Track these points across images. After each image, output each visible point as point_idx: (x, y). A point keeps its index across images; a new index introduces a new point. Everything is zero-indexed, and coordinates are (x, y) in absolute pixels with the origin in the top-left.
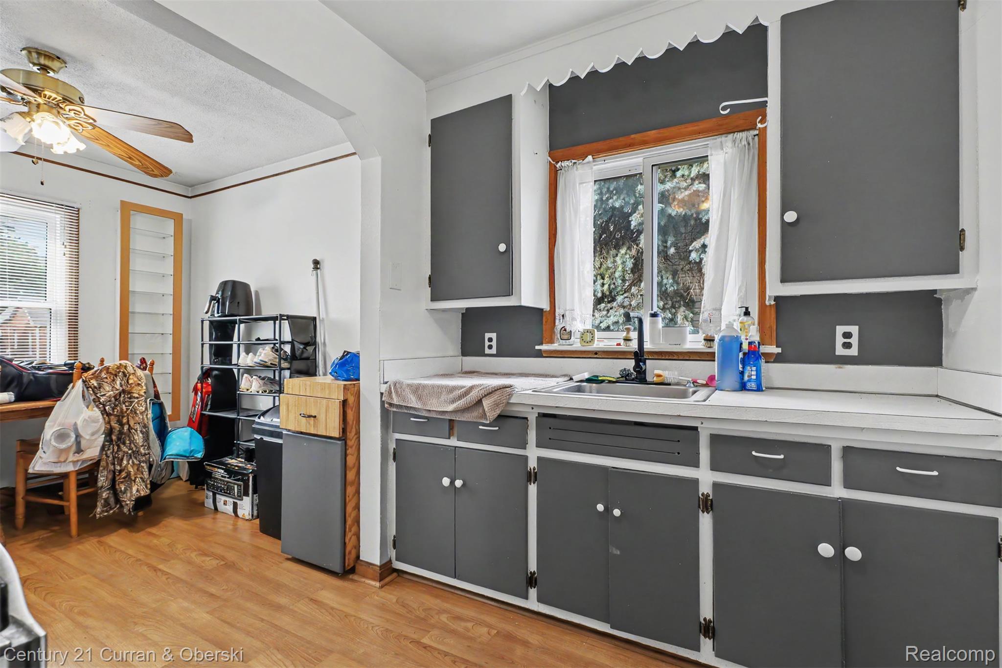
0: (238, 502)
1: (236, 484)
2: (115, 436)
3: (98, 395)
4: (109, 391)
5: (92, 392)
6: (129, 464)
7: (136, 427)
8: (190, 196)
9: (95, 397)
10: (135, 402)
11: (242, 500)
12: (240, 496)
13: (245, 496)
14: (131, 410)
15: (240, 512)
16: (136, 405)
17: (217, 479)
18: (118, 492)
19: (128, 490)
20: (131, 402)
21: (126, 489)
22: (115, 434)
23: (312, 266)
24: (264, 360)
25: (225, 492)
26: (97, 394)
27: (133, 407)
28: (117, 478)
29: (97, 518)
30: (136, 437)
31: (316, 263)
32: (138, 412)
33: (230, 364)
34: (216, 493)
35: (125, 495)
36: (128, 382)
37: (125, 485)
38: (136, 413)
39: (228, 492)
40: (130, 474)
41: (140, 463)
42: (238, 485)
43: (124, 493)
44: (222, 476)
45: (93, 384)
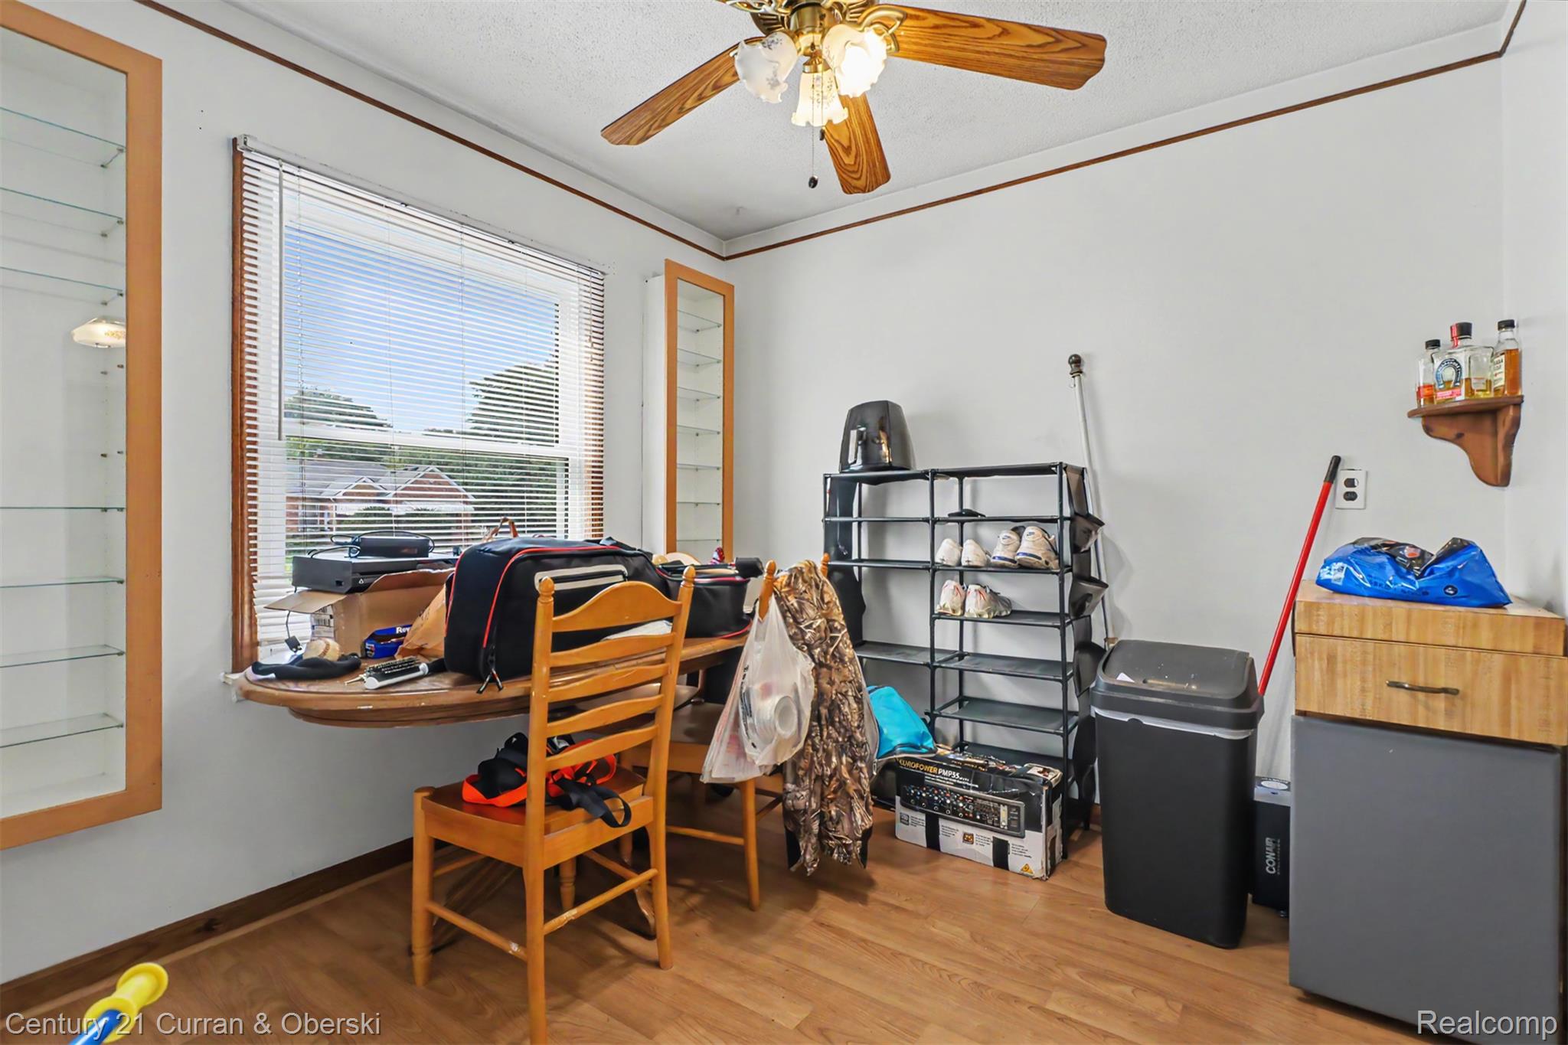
0: (1011, 841)
1: (1004, 805)
2: (826, 707)
3: (802, 626)
4: (814, 619)
5: (791, 620)
6: (841, 763)
7: (844, 690)
8: (724, 256)
9: (796, 631)
10: (839, 639)
11: (1023, 837)
12: (1018, 829)
13: (1028, 829)
14: (833, 654)
15: (1015, 862)
16: (841, 645)
17: (944, 789)
18: (826, 819)
19: (843, 815)
20: (834, 639)
21: (839, 815)
22: (825, 704)
23: (1068, 368)
24: (1036, 554)
25: (965, 817)
26: (800, 623)
27: (837, 647)
28: (826, 793)
29: (808, 875)
30: (846, 709)
31: (1076, 361)
32: (847, 659)
33: (848, 557)
34: (938, 816)
35: (839, 827)
36: (822, 599)
37: (837, 806)
38: (842, 661)
39: (982, 817)
40: (845, 783)
41: (855, 761)
42: (1010, 807)
43: (838, 823)
44: (956, 784)
45: (792, 605)
